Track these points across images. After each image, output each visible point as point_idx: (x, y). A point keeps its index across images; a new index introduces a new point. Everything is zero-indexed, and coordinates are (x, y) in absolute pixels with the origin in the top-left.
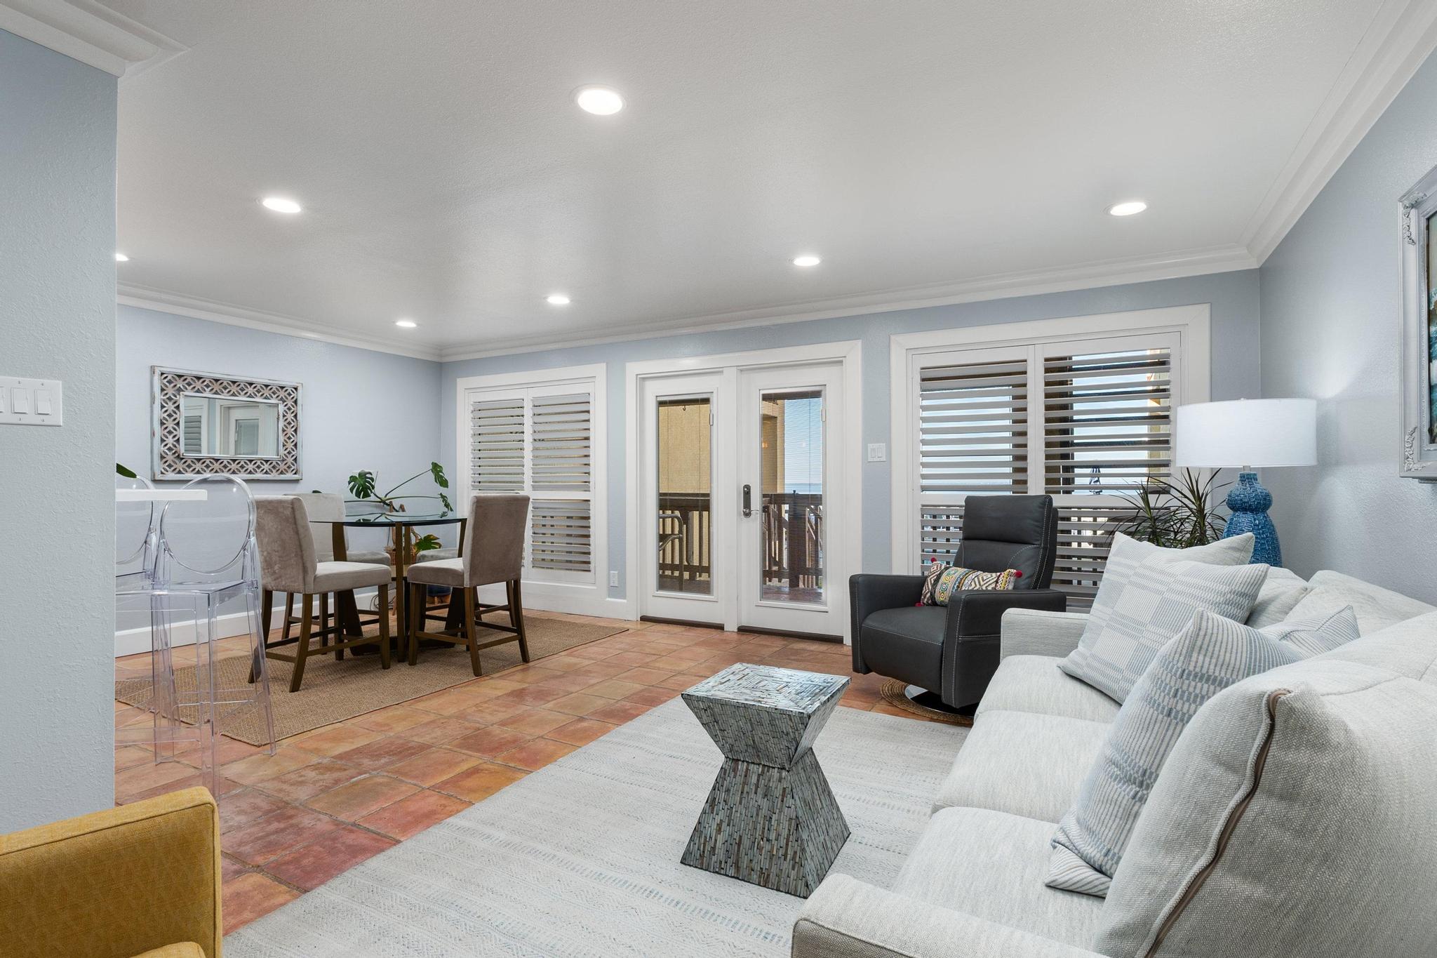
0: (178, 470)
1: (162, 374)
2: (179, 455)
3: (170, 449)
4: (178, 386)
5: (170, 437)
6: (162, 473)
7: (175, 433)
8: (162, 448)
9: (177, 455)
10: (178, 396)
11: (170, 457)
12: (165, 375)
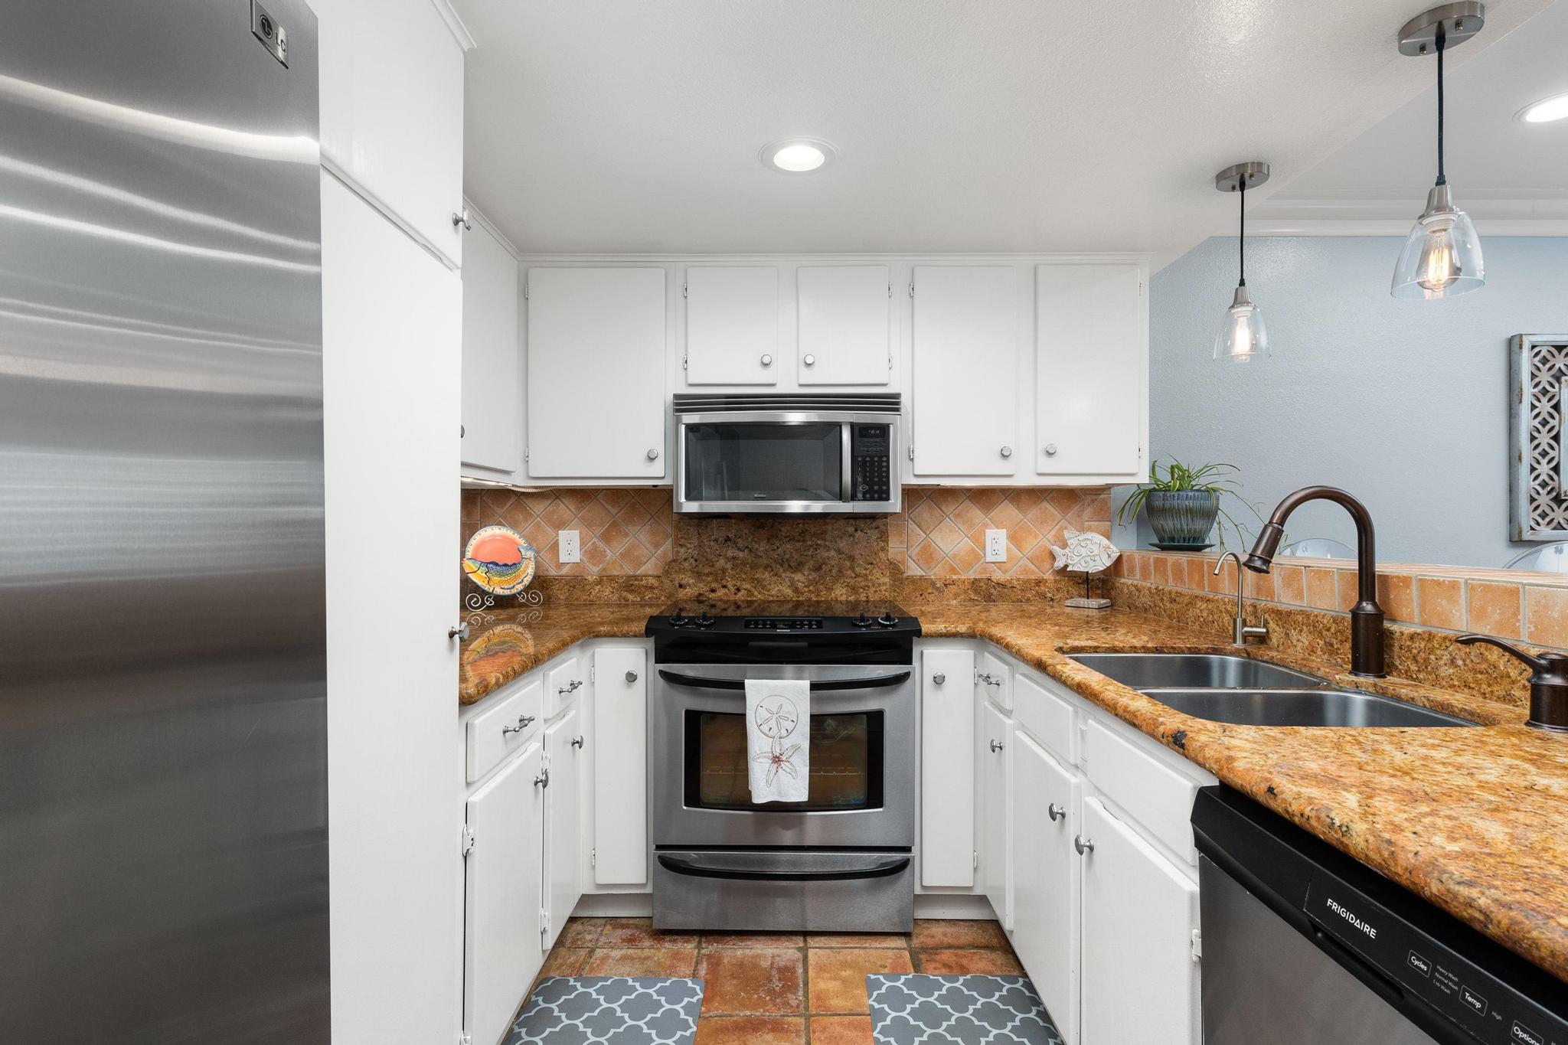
0: (1556, 521)
1: (1533, 347)
2: (1558, 494)
3: (1544, 485)
4: (1557, 367)
5: (1544, 462)
6: (1532, 529)
7: (1552, 453)
8: (1532, 483)
9: (1554, 494)
10: (1557, 386)
11: (1544, 499)
12: (1536, 350)
